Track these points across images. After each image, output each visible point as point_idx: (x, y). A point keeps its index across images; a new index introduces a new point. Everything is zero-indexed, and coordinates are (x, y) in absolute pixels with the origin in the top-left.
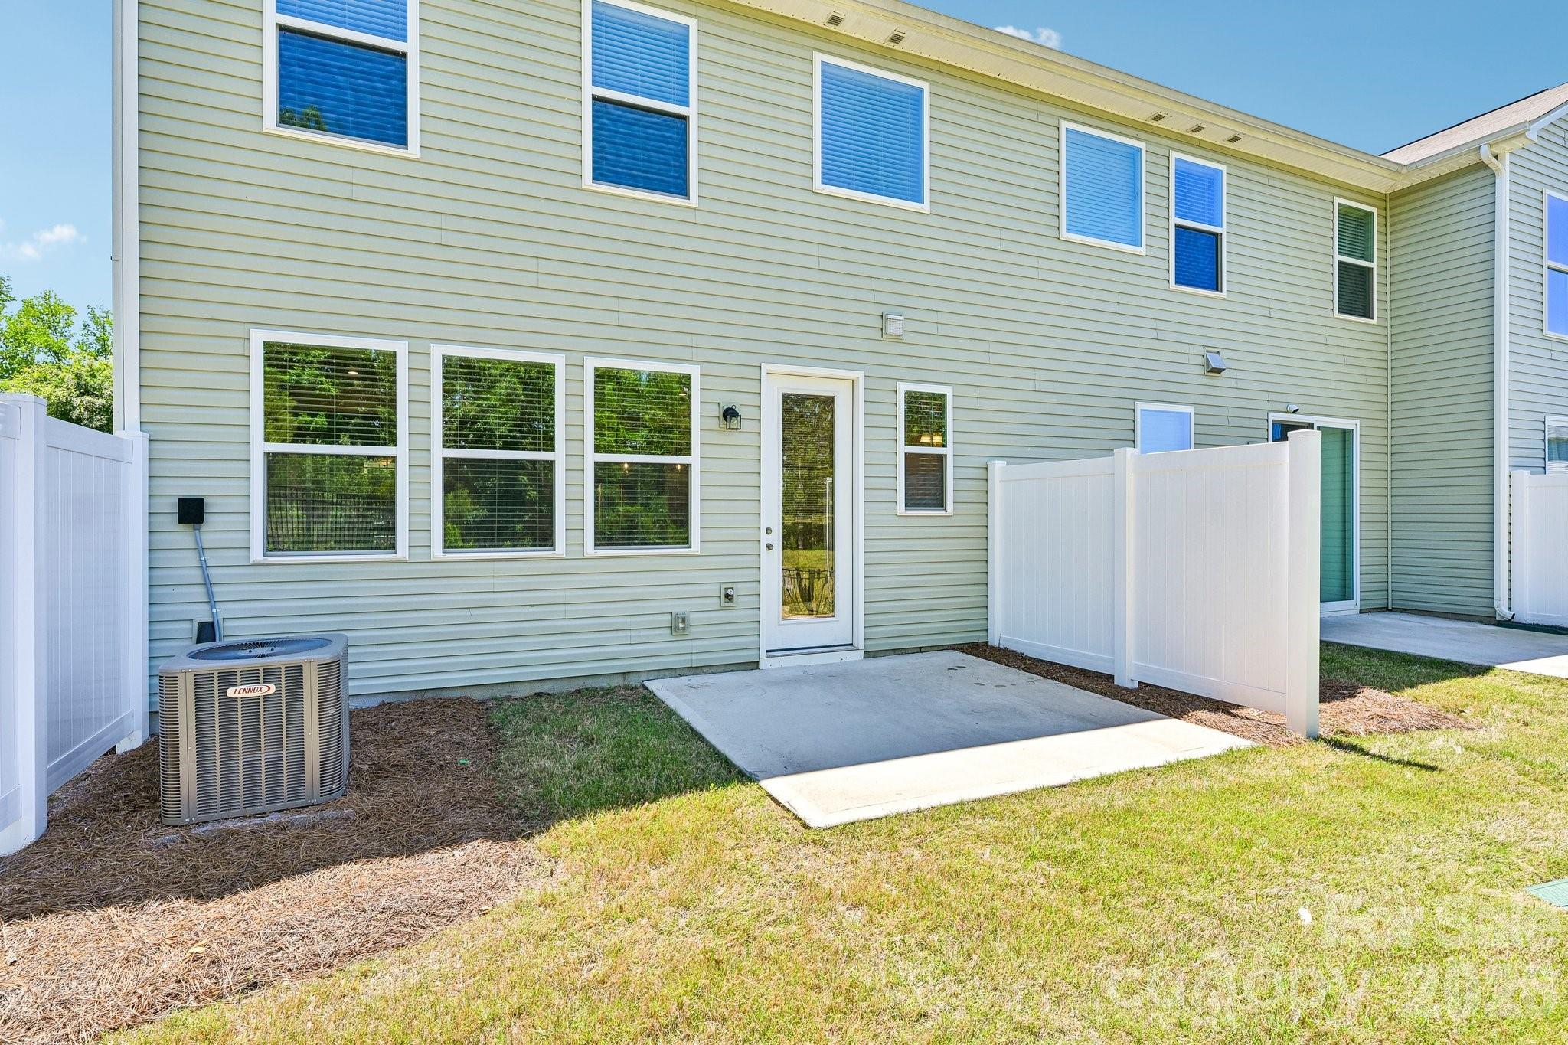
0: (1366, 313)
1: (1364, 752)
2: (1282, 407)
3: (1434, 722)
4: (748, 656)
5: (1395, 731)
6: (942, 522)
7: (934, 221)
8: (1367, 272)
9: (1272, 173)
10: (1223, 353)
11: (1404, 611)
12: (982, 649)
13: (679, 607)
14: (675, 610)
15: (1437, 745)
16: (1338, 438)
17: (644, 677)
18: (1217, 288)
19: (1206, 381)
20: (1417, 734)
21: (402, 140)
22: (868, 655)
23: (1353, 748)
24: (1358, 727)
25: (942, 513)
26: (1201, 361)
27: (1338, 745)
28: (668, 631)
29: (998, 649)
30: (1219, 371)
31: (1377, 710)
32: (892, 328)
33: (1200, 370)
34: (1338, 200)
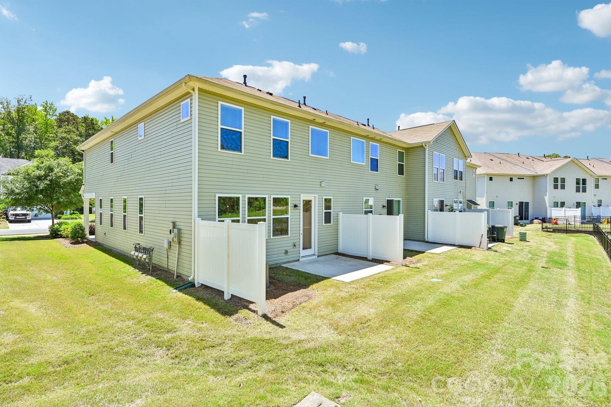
0: (403, 174)
1: (409, 267)
2: (388, 196)
3: (418, 261)
4: (297, 258)
5: (413, 263)
6: (330, 226)
7: (330, 161)
8: (403, 165)
9: (387, 145)
10: (379, 185)
11: (409, 240)
12: (337, 254)
13: (286, 248)
14: (286, 249)
15: (419, 265)
16: (398, 202)
17: (280, 264)
18: (377, 171)
19: (375, 192)
20: (416, 264)
21: (241, 151)
22: (318, 256)
23: (408, 266)
24: (408, 263)
25: (330, 224)
26: (374, 187)
27: (406, 266)
28: (284, 254)
29: (341, 253)
30: (378, 189)
31: (409, 261)
32: (323, 185)
33: (374, 189)
34: (398, 150)
